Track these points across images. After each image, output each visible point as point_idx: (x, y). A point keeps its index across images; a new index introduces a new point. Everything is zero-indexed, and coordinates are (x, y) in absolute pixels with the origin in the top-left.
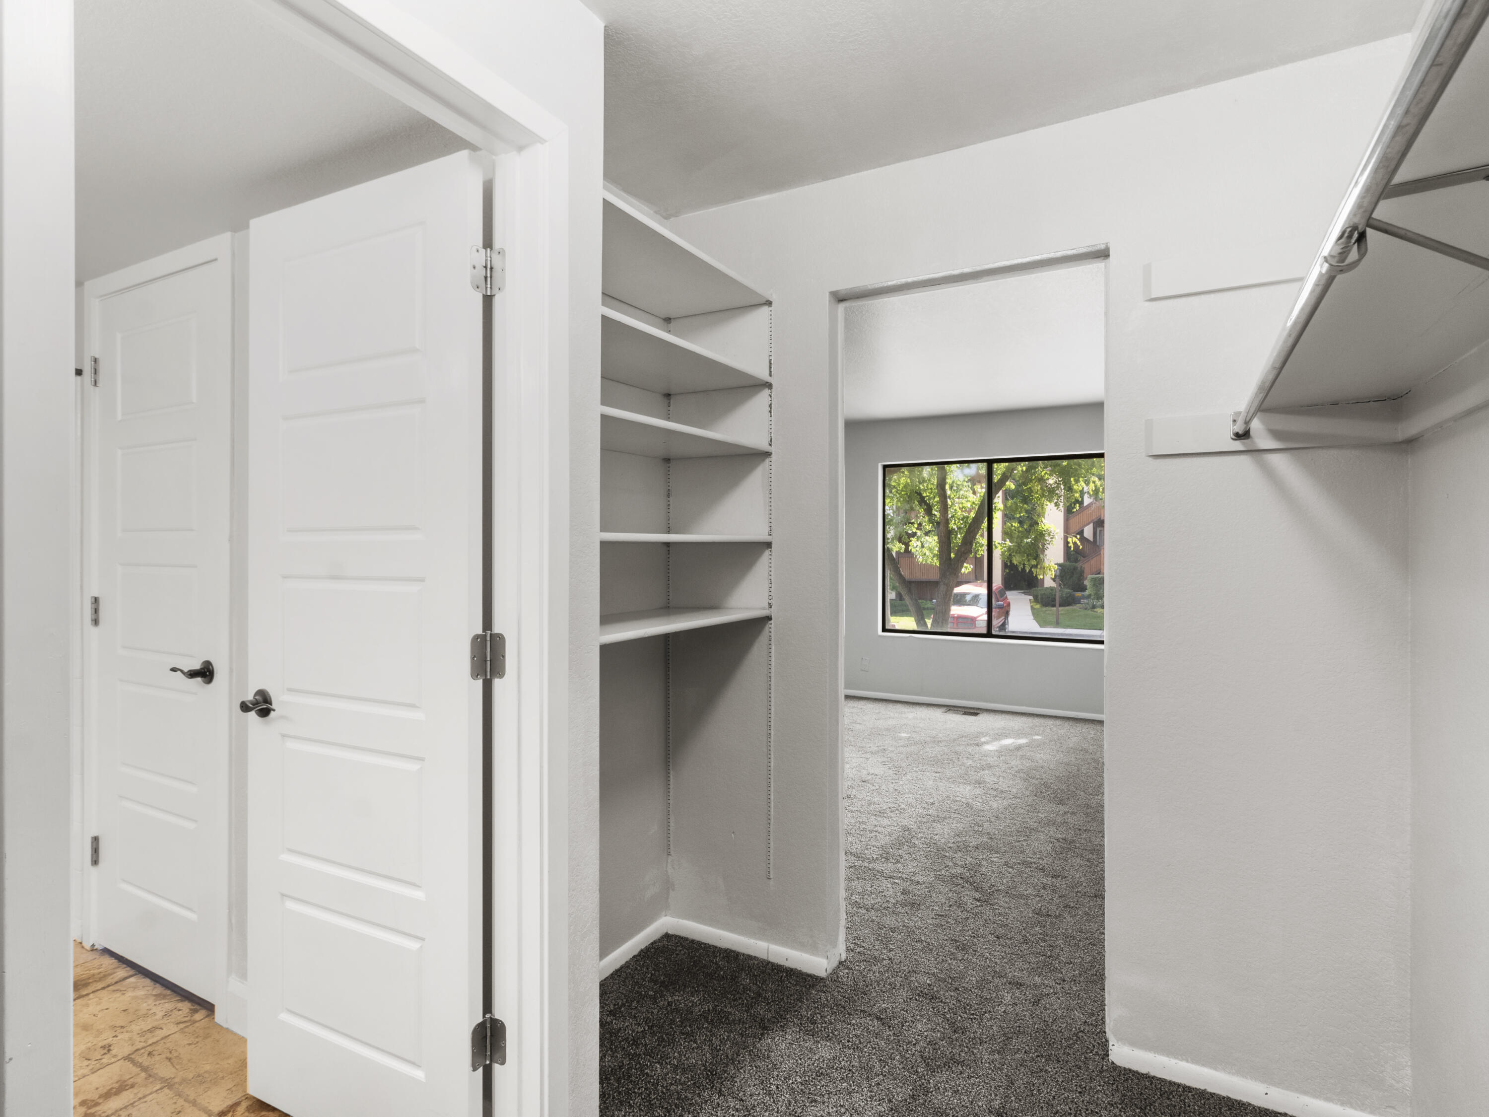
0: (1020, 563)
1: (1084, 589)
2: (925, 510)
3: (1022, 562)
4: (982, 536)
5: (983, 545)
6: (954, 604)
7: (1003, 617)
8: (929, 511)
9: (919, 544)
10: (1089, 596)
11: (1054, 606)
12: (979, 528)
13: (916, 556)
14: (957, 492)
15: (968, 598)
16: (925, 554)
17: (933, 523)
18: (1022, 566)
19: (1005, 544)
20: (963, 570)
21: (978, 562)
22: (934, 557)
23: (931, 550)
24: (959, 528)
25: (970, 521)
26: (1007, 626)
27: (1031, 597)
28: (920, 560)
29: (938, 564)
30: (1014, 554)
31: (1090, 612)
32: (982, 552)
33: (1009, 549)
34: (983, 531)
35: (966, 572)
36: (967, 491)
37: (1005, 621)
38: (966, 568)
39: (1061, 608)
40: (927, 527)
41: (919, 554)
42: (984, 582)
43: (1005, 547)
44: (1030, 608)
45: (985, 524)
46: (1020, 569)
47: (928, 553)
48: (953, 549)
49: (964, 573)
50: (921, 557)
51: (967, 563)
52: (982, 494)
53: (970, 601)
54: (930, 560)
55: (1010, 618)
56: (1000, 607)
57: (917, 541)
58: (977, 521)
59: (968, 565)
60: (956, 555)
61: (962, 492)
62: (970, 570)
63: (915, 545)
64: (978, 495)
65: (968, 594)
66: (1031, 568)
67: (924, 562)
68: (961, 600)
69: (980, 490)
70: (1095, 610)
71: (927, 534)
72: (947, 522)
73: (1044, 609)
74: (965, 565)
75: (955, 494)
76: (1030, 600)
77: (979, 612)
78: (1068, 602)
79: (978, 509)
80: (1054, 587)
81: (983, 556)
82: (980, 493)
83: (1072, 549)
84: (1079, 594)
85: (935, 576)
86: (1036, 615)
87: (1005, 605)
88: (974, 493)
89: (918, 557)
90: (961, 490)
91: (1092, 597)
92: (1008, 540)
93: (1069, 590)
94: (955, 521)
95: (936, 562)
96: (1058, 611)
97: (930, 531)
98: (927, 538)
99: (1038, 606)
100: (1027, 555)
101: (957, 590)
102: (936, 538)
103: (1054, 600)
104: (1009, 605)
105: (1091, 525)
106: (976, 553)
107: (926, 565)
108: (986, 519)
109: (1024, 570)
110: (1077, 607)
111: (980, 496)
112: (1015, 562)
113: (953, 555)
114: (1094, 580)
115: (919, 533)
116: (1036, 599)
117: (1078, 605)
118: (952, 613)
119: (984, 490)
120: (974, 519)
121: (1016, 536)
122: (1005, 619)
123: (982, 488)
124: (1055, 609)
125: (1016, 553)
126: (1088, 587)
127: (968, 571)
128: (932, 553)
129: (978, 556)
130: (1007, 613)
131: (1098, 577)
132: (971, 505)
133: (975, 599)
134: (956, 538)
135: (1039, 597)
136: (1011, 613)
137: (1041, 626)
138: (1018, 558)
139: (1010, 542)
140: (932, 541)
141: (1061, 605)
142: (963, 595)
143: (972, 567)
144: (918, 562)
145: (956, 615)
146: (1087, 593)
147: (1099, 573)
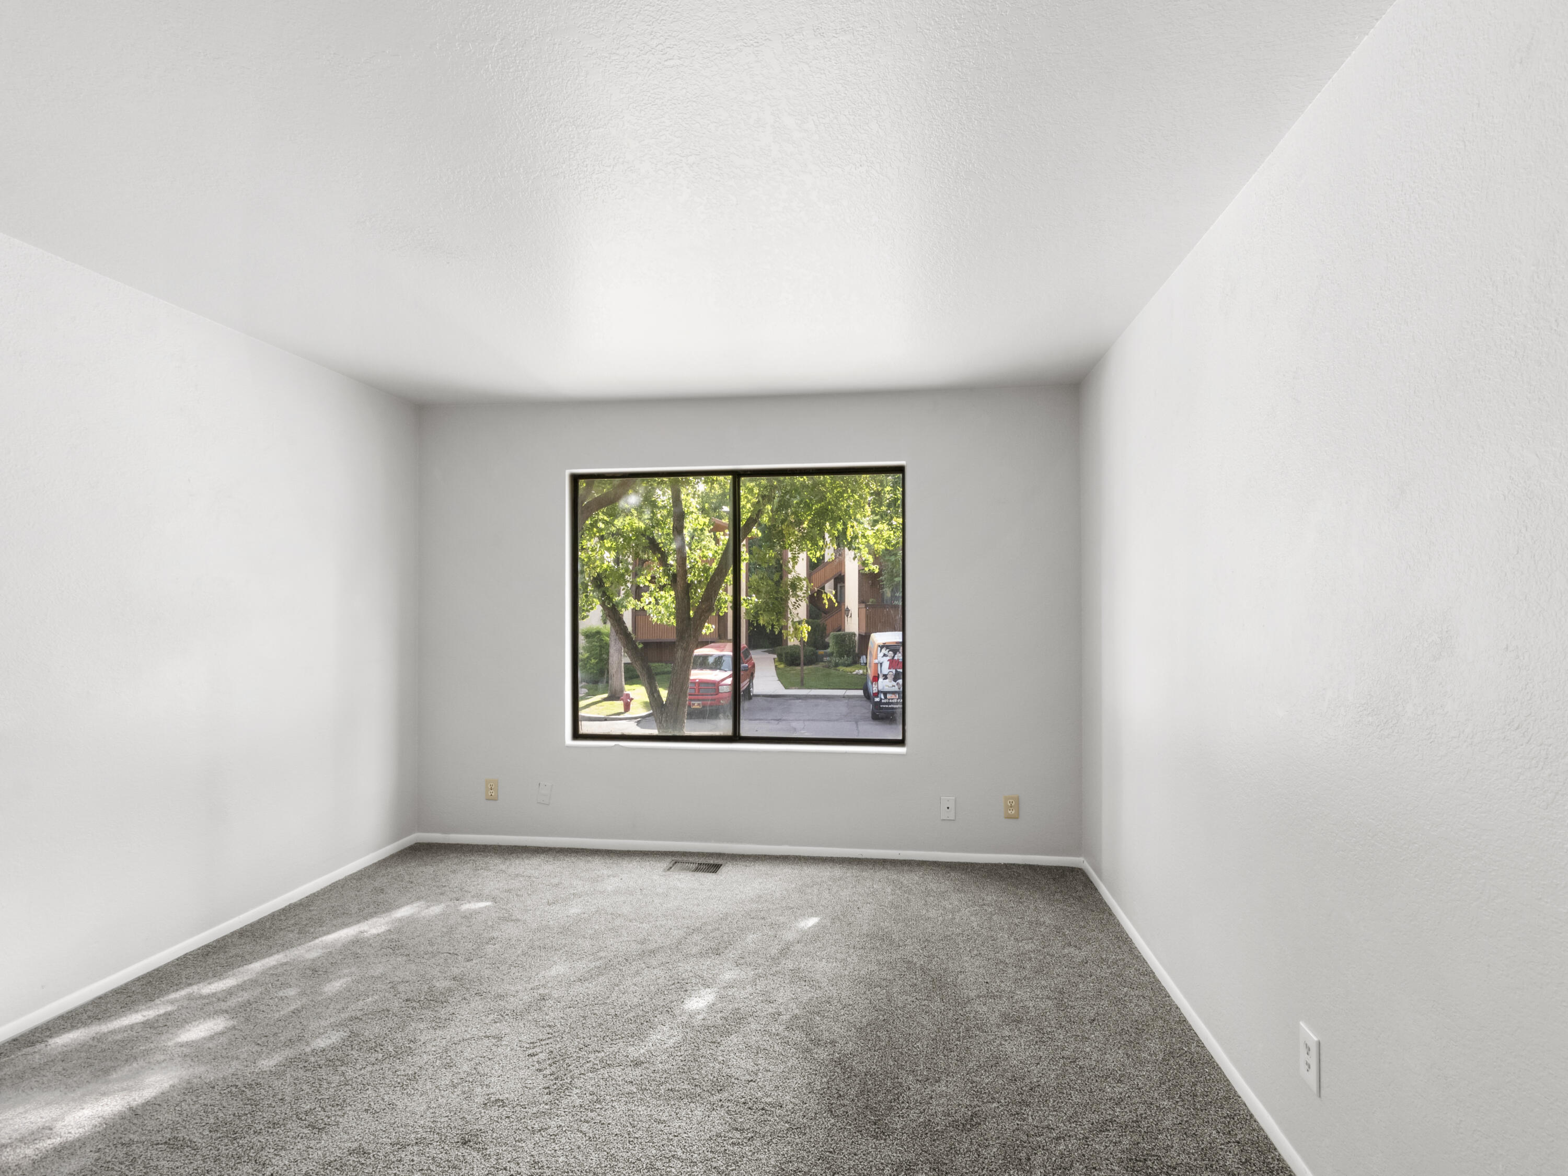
0: (768, 623)
1: (826, 646)
2: (658, 559)
3: (771, 623)
4: (726, 590)
5: (726, 601)
6: (694, 668)
7: (748, 680)
8: (663, 561)
9: (652, 600)
10: (831, 654)
11: (798, 665)
12: (722, 581)
13: (649, 615)
14: (699, 542)
15: (711, 660)
16: (660, 613)
17: (668, 575)
18: (770, 627)
19: (751, 600)
20: (704, 631)
21: (722, 620)
22: (670, 615)
23: (667, 607)
24: (700, 582)
25: (711, 572)
26: (751, 689)
27: (775, 656)
28: (655, 619)
29: (675, 625)
30: (762, 612)
31: (832, 671)
32: (726, 610)
33: (756, 606)
34: (727, 585)
35: (708, 634)
36: (709, 542)
37: (750, 684)
38: (708, 628)
39: (805, 667)
40: (662, 580)
41: (653, 612)
42: (729, 641)
43: (751, 604)
44: (774, 667)
45: (730, 577)
46: (768, 631)
47: (663, 610)
48: (692, 606)
49: (706, 634)
50: (655, 616)
51: (708, 623)
52: (725, 542)
53: (713, 663)
54: (666, 619)
55: (755, 681)
56: (746, 669)
57: (650, 596)
58: (721, 572)
59: (710, 625)
60: (695, 613)
61: (704, 543)
62: (712, 630)
63: (647, 602)
64: (721, 543)
65: (711, 655)
66: (781, 630)
67: (659, 622)
68: (703, 663)
69: (722, 538)
70: (838, 668)
71: (662, 588)
72: (685, 572)
73: (789, 669)
74: (706, 624)
75: (696, 544)
76: (774, 659)
77: (723, 676)
78: (812, 660)
79: (722, 558)
80: (797, 646)
81: (726, 614)
82: (723, 541)
83: (827, 607)
84: (821, 652)
85: (672, 637)
86: (781, 676)
87: (750, 666)
88: (717, 541)
89: (652, 615)
90: (703, 540)
91: (834, 655)
92: (754, 595)
93: (812, 648)
94: (695, 572)
95: (673, 621)
96: (802, 669)
97: (665, 585)
98: (662, 593)
99: (782, 666)
100: (777, 614)
101: (699, 652)
102: (673, 593)
103: (799, 658)
104: (753, 666)
105: (832, 581)
106: (719, 610)
107: (662, 625)
108: (731, 569)
109: (772, 631)
110: (820, 665)
111: (723, 544)
112: (761, 622)
113: (691, 613)
114: (837, 637)
115: (652, 586)
116: (780, 659)
117: (821, 663)
118: (692, 677)
119: (727, 537)
120: (716, 570)
121: (764, 590)
122: (750, 681)
123: (724, 535)
124: (799, 668)
125: (764, 611)
126: (831, 644)
127: (709, 631)
128: (668, 612)
129: (721, 614)
130: (752, 676)
131: (840, 635)
132: (713, 555)
133: (718, 664)
134: (695, 593)
135: (784, 655)
136: (756, 674)
137: (786, 688)
138: (765, 618)
139: (757, 598)
140: (669, 597)
141: (805, 664)
142: (705, 657)
143: (714, 626)
144: (652, 622)
145: (697, 681)
146: (829, 650)
147: (840, 630)
